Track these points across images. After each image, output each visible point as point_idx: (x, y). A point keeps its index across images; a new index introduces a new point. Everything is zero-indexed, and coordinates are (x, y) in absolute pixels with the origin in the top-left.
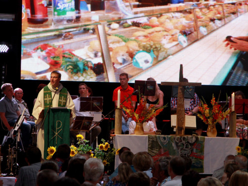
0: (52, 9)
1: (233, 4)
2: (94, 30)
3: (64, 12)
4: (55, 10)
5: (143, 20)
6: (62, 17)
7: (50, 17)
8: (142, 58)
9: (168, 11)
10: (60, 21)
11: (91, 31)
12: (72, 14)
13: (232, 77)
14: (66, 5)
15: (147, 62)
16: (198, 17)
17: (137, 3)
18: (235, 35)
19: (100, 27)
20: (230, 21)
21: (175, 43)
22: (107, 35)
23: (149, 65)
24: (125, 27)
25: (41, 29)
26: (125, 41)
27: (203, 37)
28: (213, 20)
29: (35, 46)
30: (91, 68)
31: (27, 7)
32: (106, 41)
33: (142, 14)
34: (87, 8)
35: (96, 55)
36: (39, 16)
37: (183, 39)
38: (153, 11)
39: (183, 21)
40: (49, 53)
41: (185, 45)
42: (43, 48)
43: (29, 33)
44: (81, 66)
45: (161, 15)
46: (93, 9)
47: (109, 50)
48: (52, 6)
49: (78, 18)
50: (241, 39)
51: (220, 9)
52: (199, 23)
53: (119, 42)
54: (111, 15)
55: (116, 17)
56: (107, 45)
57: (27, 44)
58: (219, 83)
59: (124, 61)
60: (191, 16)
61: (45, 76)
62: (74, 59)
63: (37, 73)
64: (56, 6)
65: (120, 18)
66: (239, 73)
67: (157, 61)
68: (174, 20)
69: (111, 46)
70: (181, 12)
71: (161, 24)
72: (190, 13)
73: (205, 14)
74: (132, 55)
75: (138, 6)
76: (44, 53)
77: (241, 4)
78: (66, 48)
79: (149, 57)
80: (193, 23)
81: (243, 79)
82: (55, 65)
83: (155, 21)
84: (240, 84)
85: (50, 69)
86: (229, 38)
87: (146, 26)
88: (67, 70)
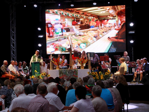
0: (54, 33)
1: (110, 27)
2: (67, 38)
3: (58, 33)
4: (56, 33)
5: (82, 34)
6: (58, 35)
7: (54, 35)
8: (82, 45)
9: (89, 30)
10: (57, 36)
12: (61, 34)
13: (110, 50)
14: (59, 31)
15: (84, 46)
16: (99, 32)
17: (80, 29)
18: (111, 36)
19: (69, 37)
20: (109, 32)
21: (92, 40)
22: (71, 39)
23: (85, 47)
24: (77, 36)
25: (52, 39)
26: (77, 41)
27: (101, 38)
28: (103, 32)
29: (51, 44)
31: (47, 33)
32: (71, 41)
33: (82, 32)
34: (65, 32)
35: (68, 46)
36: (51, 35)
37: (94, 39)
38: (85, 31)
39: (94, 33)
40: (54, 46)
41: (95, 40)
42: (53, 44)
43: (48, 40)
44: (64, 49)
45: (87, 32)
46: (67, 31)
47: (72, 44)
49: (62, 35)
50: (112, 38)
51: (106, 29)
52: (99, 34)
53: (75, 41)
54: (72, 33)
55: (74, 33)
56: (72, 42)
57: (49, 43)
58: (107, 52)
59: (77, 47)
60: (97, 31)
62: (62, 47)
63: (51, 52)
64: (56, 31)
65: (75, 34)
66: (113, 48)
67: (87, 46)
68: (92, 33)
69: (73, 42)
70: (93, 30)
71: (88, 35)
72: (96, 30)
73: (101, 31)
74: (79, 45)
75: (80, 30)
76: (53, 46)
77: (112, 27)
78: (59, 44)
79: (84, 45)
80: (97, 34)
81: (114, 50)
82: (56, 49)
83: (85, 33)
84: (113, 52)
85: (55, 51)
86: (109, 38)
87: (83, 36)
88: (60, 51)
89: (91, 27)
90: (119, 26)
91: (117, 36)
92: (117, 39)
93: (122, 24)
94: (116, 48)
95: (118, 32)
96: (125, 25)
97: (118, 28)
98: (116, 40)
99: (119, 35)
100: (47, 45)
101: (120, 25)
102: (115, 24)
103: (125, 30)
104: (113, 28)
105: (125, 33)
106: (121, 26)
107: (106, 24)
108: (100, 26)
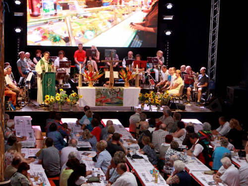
1: (134, 6)
2: (64, 20)
3: (48, 11)
4: (44, 10)
5: (89, 15)
6: (47, 13)
7: (42, 13)
8: (89, 34)
9: (102, 10)
10: (46, 15)
11: (63, 20)
12: (53, 12)
13: (133, 43)
14: (50, 7)
15: (91, 36)
16: (116, 13)
17: (86, 6)
18: (134, 22)
19: (67, 19)
20: (132, 15)
21: (105, 26)
22: (71, 22)
23: (92, 37)
24: (80, 18)
25: (37, 20)
26: (80, 25)
27: (119, 23)
28: (123, 14)
29: (34, 28)
30: (63, 39)
31: (30, 8)
32: (71, 26)
33: (89, 12)
34: (60, 9)
35: (65, 33)
36: (36, 13)
37: (109, 24)
38: (93, 10)
39: (109, 15)
40: (41, 32)
41: (110, 27)
42: (39, 29)
43: (30, 21)
44: (58, 38)
45: (98, 12)
46: (64, 9)
47: (72, 30)
48: (42, 8)
49: (56, 14)
50: (137, 24)
51: (127, 9)
52: (117, 16)
53: (77, 26)
54: (73, 12)
55: (75, 13)
57: (30, 27)
58: (127, 46)
59: (80, 35)
60: (113, 12)
61: (39, 44)
62: (54, 35)
63: (36, 42)
64: (44, 8)
65: (77, 14)
66: (137, 41)
67: (97, 35)
68: (105, 15)
69: (73, 28)
70: (108, 10)
71: (98, 16)
72: (112, 11)
73: (119, 11)
74: (83, 33)
75: (86, 7)
76: (39, 32)
77: (137, 6)
78: (50, 29)
79: (92, 33)
80: (114, 16)
81: (138, 44)
82: (45, 38)
83: (95, 15)
84: (137, 46)
85: (42, 40)
86: (132, 24)
87: (90, 18)
88: (50, 40)
89: (105, 4)
90: (149, 6)
91: (144, 22)
92: (144, 26)
93: (153, 3)
94: (142, 41)
95: (147, 16)
96: (157, 4)
97: (147, 9)
98: (143, 28)
99: (148, 20)
100: (29, 30)
101: (150, 4)
102: (142, 2)
103: (157, 12)
104: (139, 8)
105: (157, 18)
106: (151, 6)
107: (128, 2)
108: (118, 3)
